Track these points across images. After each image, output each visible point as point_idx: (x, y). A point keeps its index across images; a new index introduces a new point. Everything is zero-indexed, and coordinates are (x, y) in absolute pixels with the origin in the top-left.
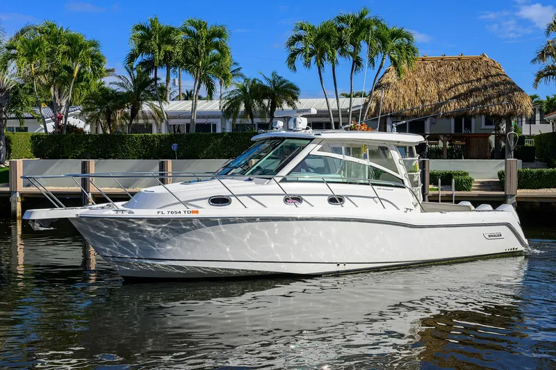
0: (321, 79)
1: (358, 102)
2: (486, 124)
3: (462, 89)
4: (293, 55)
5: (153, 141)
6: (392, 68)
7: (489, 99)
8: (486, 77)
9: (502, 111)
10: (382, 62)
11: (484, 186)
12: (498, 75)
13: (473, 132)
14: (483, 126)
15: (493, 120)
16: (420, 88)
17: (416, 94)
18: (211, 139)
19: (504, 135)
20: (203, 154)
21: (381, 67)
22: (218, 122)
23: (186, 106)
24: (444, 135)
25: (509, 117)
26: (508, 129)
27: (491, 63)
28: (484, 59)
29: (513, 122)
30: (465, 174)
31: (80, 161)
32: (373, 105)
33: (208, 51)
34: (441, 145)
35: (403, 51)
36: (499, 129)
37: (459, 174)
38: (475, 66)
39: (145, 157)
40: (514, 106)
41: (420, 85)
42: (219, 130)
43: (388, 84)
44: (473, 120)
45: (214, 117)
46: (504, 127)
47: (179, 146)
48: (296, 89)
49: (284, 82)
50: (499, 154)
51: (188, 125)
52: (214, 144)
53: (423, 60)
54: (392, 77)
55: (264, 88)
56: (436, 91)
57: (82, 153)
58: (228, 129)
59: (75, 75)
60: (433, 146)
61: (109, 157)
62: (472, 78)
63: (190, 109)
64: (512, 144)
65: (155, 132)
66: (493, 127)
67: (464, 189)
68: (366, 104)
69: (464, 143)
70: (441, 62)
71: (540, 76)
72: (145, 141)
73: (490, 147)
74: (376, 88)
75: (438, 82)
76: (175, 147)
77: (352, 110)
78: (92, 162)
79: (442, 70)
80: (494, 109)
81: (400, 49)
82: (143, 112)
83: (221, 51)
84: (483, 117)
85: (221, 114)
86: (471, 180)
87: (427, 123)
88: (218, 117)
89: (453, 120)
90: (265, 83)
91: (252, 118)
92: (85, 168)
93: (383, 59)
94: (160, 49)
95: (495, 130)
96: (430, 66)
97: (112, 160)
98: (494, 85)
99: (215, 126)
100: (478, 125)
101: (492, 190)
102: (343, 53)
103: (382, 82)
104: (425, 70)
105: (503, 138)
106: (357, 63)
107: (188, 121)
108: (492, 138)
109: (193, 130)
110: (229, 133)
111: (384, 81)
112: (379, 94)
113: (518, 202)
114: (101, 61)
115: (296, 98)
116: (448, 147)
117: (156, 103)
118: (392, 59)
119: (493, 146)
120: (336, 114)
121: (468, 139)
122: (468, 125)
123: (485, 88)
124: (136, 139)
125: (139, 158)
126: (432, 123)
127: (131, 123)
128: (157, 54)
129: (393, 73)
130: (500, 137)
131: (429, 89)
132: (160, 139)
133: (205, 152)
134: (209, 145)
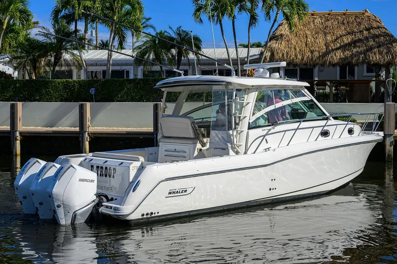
1: (255, 51)
2: (367, 72)
3: (347, 40)
4: (198, 10)
5: (74, 86)
6: (285, 22)
7: (370, 49)
8: (368, 30)
9: (382, 60)
10: (276, 17)
12: (379, 27)
13: (356, 78)
14: (365, 74)
15: (375, 68)
16: (309, 40)
17: (306, 45)
18: (125, 85)
19: (384, 82)
20: (118, 97)
21: (275, 21)
22: (131, 69)
23: (102, 54)
24: (331, 81)
25: (388, 66)
26: (387, 76)
27: (372, 18)
28: (367, 14)
29: (392, 71)
31: (9, 104)
32: (268, 55)
33: (122, 6)
34: (328, 90)
35: (294, 6)
36: (380, 75)
38: (358, 20)
39: (66, 100)
40: (392, 55)
41: (310, 37)
42: (131, 77)
43: (282, 35)
44: (356, 68)
45: (127, 65)
46: (383, 74)
47: (97, 90)
48: (200, 40)
50: (379, 98)
51: (104, 72)
52: (128, 89)
53: (312, 15)
54: (285, 30)
55: (172, 39)
56: (323, 42)
57: (10, 96)
58: (140, 76)
59: (4, 27)
60: (321, 91)
61: (35, 100)
63: (106, 57)
64: (390, 90)
65: (75, 78)
66: (374, 74)
68: (262, 54)
69: (348, 89)
70: (328, 17)
72: (66, 86)
73: (371, 92)
74: (271, 39)
75: (325, 34)
76: (92, 91)
77: (249, 59)
78: (20, 105)
79: (329, 23)
80: (375, 57)
81: (292, 5)
82: (64, 60)
84: (365, 66)
85: (133, 62)
87: (316, 71)
88: (131, 65)
89: (338, 68)
90: (174, 35)
91: (161, 65)
92: (13, 110)
93: (277, 14)
94: (79, 4)
95: (376, 77)
96: (318, 20)
97: (37, 103)
98: (375, 37)
99: (128, 72)
100: (361, 72)
102: (242, 8)
103: (276, 34)
104: (314, 23)
105: (383, 84)
106: (253, 19)
107: (105, 68)
108: (373, 84)
109: (108, 77)
110: (141, 80)
111: (278, 33)
112: (274, 44)
113: (395, 140)
114: (28, 15)
115: (200, 48)
116: (334, 92)
117: (76, 52)
118: (284, 13)
119: (374, 91)
120: (235, 62)
121: (351, 84)
122: (352, 73)
123: (367, 39)
124: (59, 84)
125: (62, 101)
126: (320, 71)
127: (54, 69)
128: (77, 8)
129: (286, 26)
130: (379, 83)
131: (317, 41)
132: (80, 84)
133: (120, 96)
134: (123, 89)
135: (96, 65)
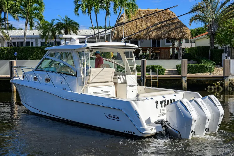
0: (91, 20)
4: (77, 8)
5: (4, 51)
6: (124, 14)
7: (171, 30)
8: (169, 20)
9: (177, 36)
10: (120, 12)
11: (170, 72)
12: (175, 19)
14: (166, 44)
15: (171, 40)
16: (138, 25)
17: (137, 28)
18: (35, 50)
21: (120, 14)
23: (21, 33)
24: (150, 48)
25: (180, 39)
26: (180, 45)
27: (171, 13)
28: (168, 11)
29: (182, 42)
30: (161, 67)
32: (116, 33)
34: (148, 52)
35: (131, 6)
36: (174, 44)
37: (158, 67)
38: (164, 14)
40: (183, 34)
41: (138, 23)
44: (161, 41)
47: (18, 53)
48: (78, 25)
49: (71, 21)
50: (175, 57)
52: (36, 53)
53: (139, 11)
54: (124, 19)
55: (63, 24)
56: (146, 26)
58: (39, 45)
60: (144, 53)
62: (163, 20)
63: (23, 34)
64: (181, 52)
67: (161, 74)
68: (112, 32)
69: (159, 52)
70: (147, 12)
71: (192, 20)
75: (147, 22)
80: (174, 34)
81: (129, 5)
83: (40, 5)
84: (166, 39)
85: (39, 37)
86: (164, 69)
90: (62, 21)
91: (55, 39)
93: (121, 10)
94: (8, 3)
95: (172, 45)
96: (142, 14)
98: (173, 23)
99: (32, 43)
100: (163, 43)
101: (174, 74)
102: (102, 7)
103: (120, 22)
104: (140, 16)
106: (108, 13)
107: (22, 40)
108: (171, 50)
112: (119, 28)
115: (78, 29)
117: (5, 31)
118: (125, 10)
119: (171, 53)
121: (161, 49)
123: (169, 25)
128: (7, 6)
129: (125, 17)
130: (174, 48)
131: (142, 25)
132: (8, 50)
133: (32, 57)
134: (34, 53)
135: (17, 39)
